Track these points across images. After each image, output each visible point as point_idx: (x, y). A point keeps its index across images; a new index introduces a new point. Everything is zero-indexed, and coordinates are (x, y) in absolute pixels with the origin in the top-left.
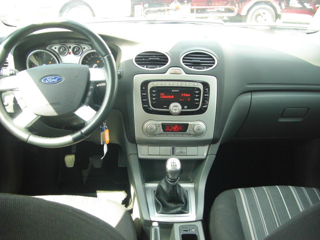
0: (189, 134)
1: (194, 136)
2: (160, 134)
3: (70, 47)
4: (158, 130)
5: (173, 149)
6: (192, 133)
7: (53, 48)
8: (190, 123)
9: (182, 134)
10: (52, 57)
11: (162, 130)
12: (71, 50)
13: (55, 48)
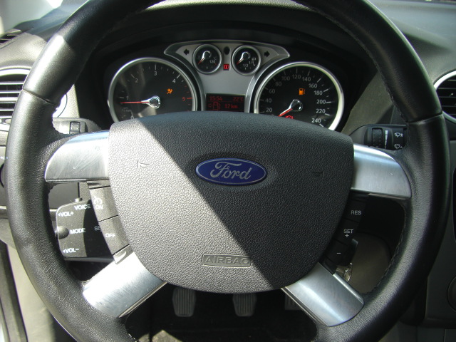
3: (227, 51)
7: (180, 52)
10: (177, 73)
12: (230, 60)
13: (187, 52)
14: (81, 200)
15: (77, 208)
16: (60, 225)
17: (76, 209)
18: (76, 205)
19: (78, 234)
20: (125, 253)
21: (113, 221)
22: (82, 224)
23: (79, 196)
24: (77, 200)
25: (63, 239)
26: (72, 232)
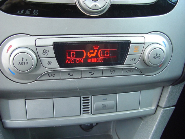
0: (130, 70)
1: (141, 72)
2: (51, 74)
4: (45, 61)
5: (86, 100)
6: (138, 65)
8: (133, 39)
9: (112, 71)
11: (55, 64)
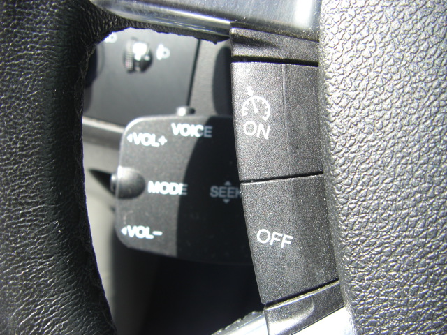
14: (192, 112)
15: (177, 129)
16: (126, 164)
17: (176, 133)
18: (177, 122)
19: (168, 195)
20: (312, 309)
21: (297, 189)
22: (182, 172)
23: (188, 103)
24: (182, 111)
25: (127, 203)
26: (154, 188)
